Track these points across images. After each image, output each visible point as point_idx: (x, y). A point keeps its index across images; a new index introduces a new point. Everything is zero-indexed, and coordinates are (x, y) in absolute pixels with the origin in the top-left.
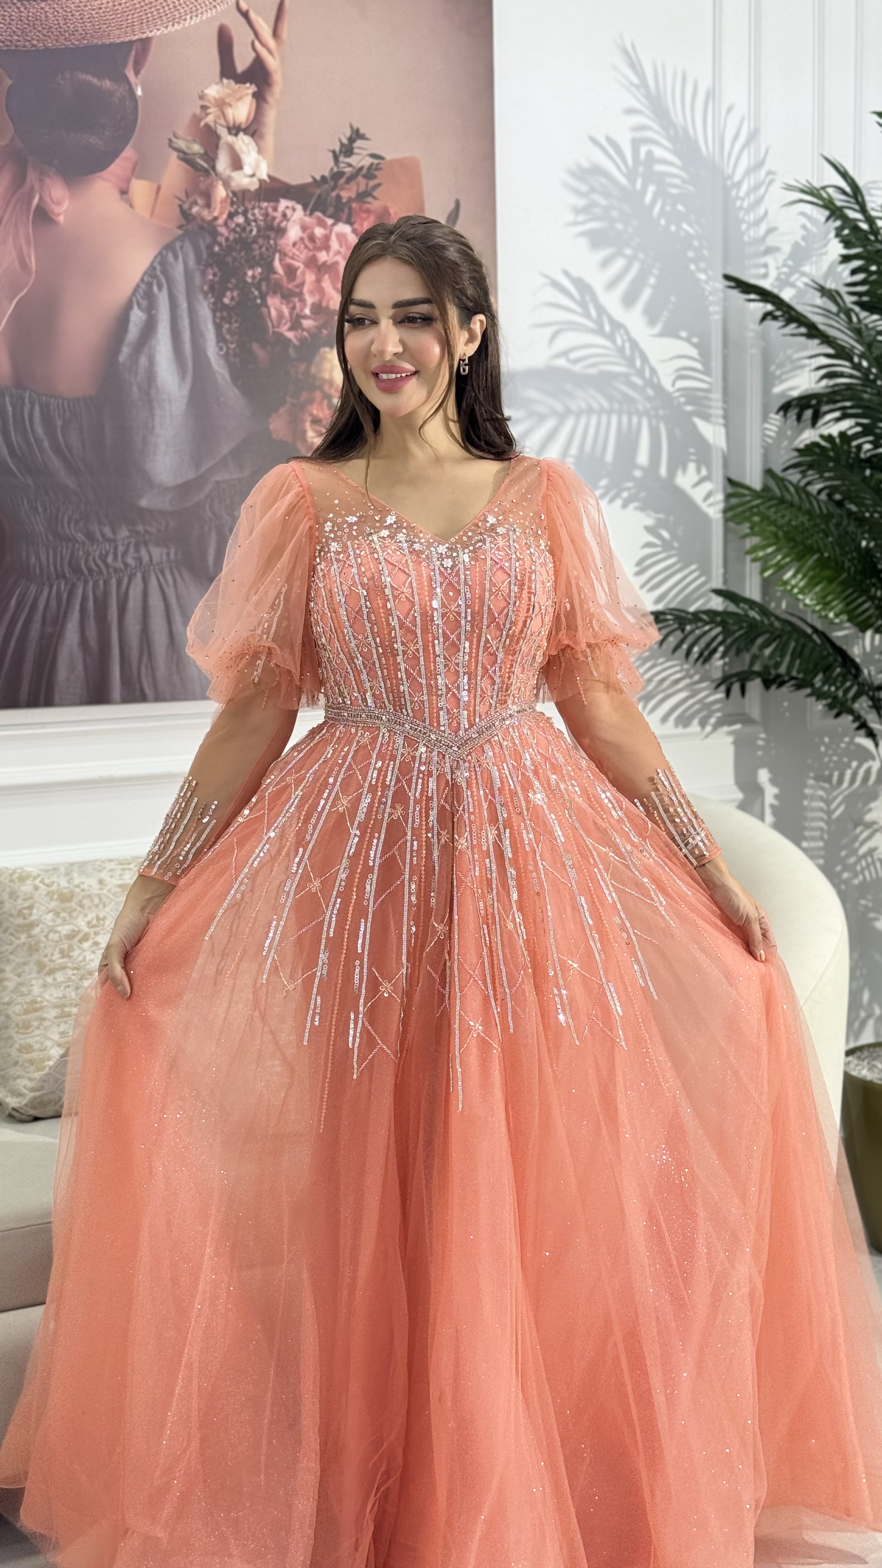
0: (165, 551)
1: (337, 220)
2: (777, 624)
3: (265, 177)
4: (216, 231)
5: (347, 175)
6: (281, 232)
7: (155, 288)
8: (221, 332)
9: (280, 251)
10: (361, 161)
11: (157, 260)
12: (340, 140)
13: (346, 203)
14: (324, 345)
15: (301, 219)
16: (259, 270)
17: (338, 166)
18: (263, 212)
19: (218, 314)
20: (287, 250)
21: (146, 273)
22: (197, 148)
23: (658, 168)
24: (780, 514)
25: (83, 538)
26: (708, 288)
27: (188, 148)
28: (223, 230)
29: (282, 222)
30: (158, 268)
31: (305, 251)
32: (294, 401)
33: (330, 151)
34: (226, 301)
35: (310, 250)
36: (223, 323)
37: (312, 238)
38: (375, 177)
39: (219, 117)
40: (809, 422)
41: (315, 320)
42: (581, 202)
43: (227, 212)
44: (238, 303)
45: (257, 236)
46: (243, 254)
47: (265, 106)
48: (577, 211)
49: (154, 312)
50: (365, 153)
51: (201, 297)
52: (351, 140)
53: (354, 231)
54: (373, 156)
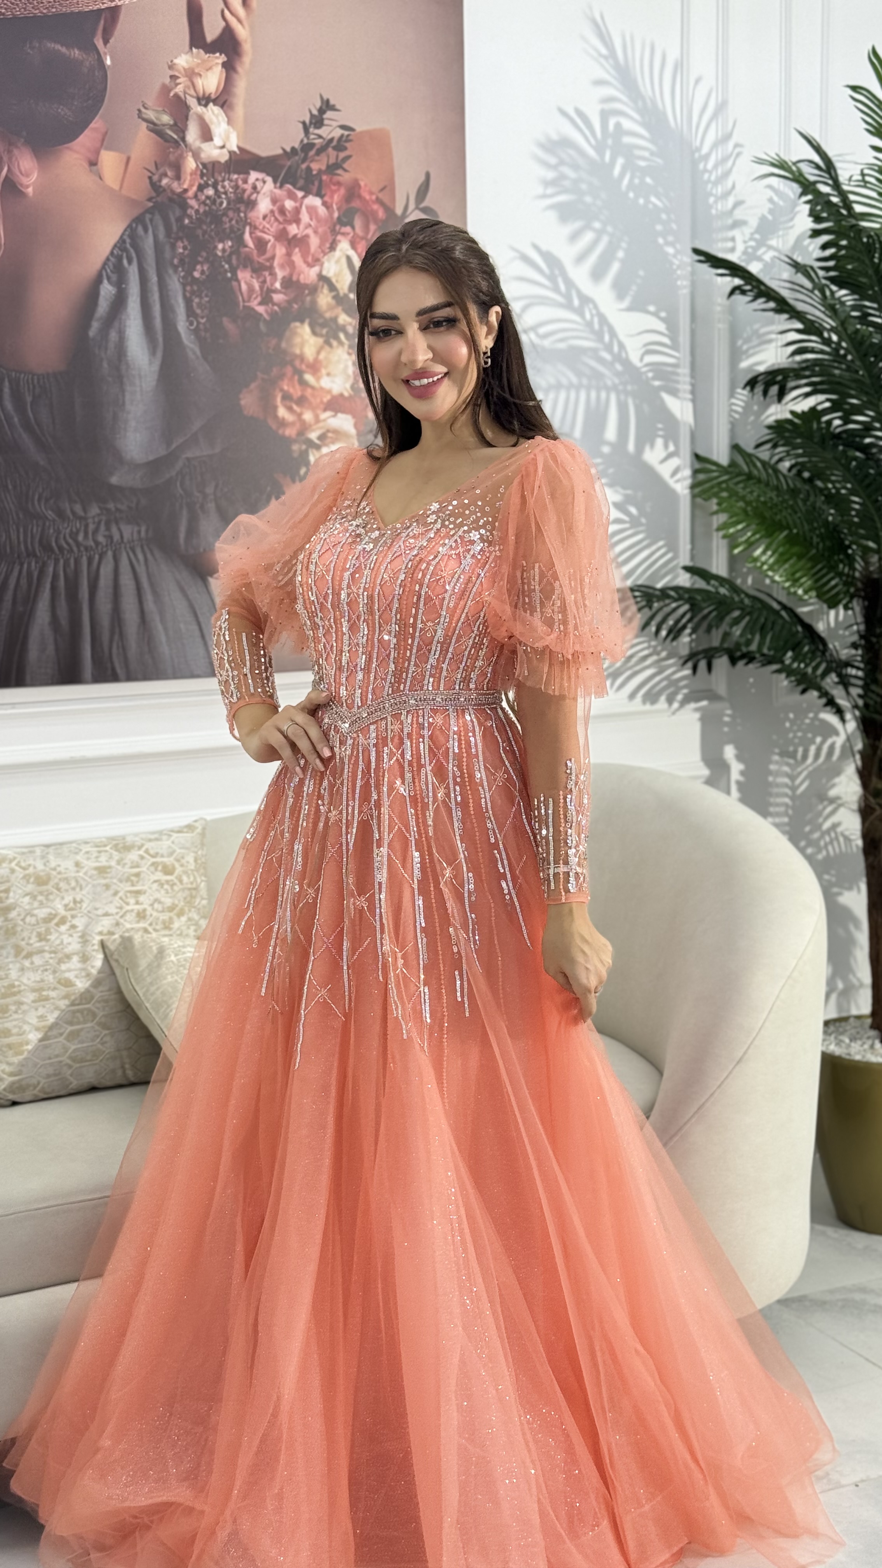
0: (136, 529)
1: (307, 192)
2: (747, 601)
3: (235, 149)
4: (187, 203)
5: (317, 147)
6: (251, 204)
7: (125, 262)
8: (192, 306)
9: (250, 224)
10: (331, 132)
11: (127, 233)
12: (310, 112)
13: (316, 175)
14: (295, 320)
15: (271, 191)
16: (230, 243)
17: (308, 138)
18: (233, 184)
19: (188, 288)
20: (257, 224)
21: (115, 246)
22: (166, 119)
23: (627, 140)
24: (748, 490)
25: (54, 516)
26: (676, 262)
27: (157, 119)
28: (193, 203)
29: (252, 194)
30: (128, 241)
31: (276, 224)
32: (266, 377)
33: (299, 122)
34: (196, 274)
35: (280, 223)
36: (193, 297)
37: (282, 211)
38: (346, 149)
39: (187, 87)
40: (776, 398)
41: (285, 294)
42: (551, 175)
43: (197, 184)
44: (207, 276)
45: (228, 208)
46: (213, 227)
47: (235, 76)
48: (547, 183)
49: (124, 286)
50: (335, 124)
51: (171, 271)
52: (322, 111)
53: (324, 204)
54: (343, 127)
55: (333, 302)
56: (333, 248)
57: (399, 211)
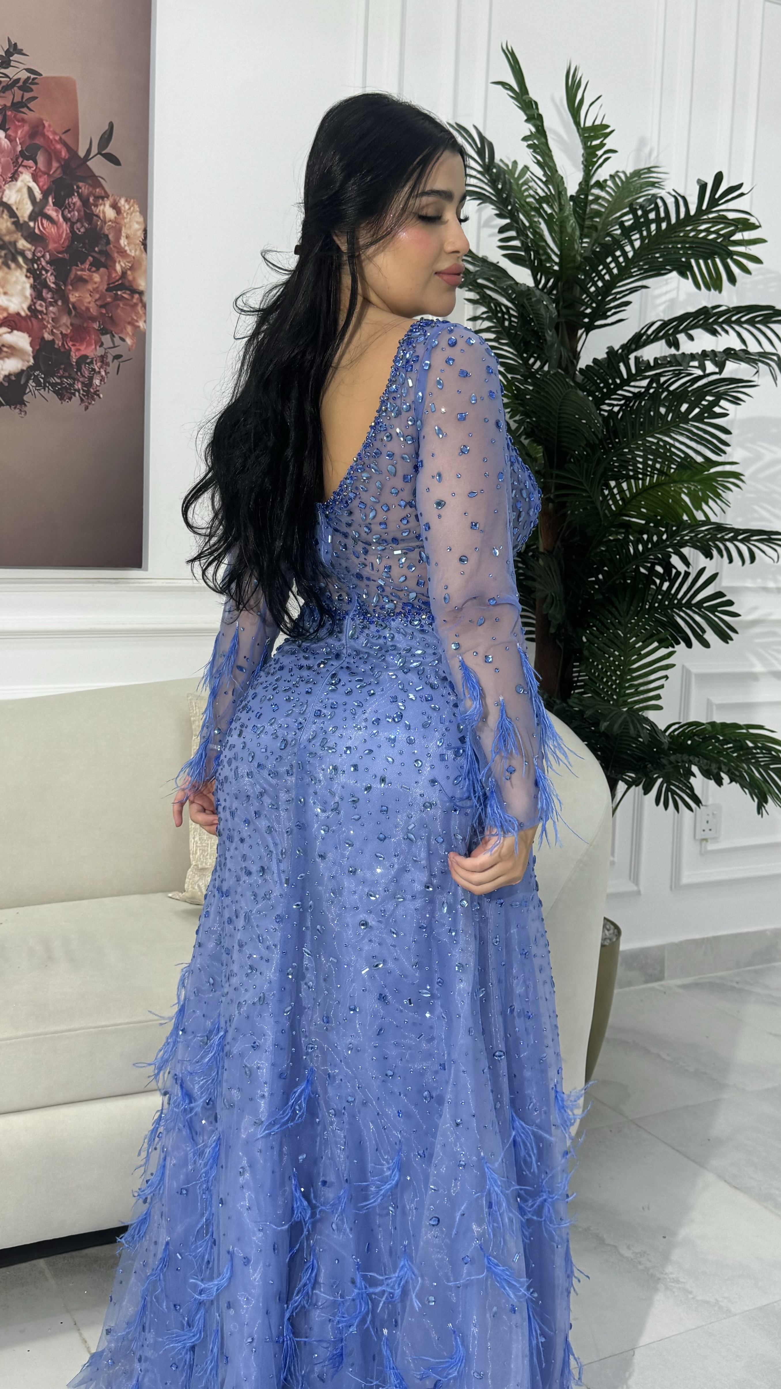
10: (17, 73)
38: (31, 90)
50: (21, 66)
52: (9, 53)
53: (7, 137)
54: (29, 70)
55: (13, 228)
56: (14, 177)
57: (82, 153)
